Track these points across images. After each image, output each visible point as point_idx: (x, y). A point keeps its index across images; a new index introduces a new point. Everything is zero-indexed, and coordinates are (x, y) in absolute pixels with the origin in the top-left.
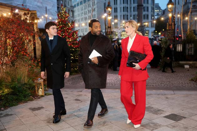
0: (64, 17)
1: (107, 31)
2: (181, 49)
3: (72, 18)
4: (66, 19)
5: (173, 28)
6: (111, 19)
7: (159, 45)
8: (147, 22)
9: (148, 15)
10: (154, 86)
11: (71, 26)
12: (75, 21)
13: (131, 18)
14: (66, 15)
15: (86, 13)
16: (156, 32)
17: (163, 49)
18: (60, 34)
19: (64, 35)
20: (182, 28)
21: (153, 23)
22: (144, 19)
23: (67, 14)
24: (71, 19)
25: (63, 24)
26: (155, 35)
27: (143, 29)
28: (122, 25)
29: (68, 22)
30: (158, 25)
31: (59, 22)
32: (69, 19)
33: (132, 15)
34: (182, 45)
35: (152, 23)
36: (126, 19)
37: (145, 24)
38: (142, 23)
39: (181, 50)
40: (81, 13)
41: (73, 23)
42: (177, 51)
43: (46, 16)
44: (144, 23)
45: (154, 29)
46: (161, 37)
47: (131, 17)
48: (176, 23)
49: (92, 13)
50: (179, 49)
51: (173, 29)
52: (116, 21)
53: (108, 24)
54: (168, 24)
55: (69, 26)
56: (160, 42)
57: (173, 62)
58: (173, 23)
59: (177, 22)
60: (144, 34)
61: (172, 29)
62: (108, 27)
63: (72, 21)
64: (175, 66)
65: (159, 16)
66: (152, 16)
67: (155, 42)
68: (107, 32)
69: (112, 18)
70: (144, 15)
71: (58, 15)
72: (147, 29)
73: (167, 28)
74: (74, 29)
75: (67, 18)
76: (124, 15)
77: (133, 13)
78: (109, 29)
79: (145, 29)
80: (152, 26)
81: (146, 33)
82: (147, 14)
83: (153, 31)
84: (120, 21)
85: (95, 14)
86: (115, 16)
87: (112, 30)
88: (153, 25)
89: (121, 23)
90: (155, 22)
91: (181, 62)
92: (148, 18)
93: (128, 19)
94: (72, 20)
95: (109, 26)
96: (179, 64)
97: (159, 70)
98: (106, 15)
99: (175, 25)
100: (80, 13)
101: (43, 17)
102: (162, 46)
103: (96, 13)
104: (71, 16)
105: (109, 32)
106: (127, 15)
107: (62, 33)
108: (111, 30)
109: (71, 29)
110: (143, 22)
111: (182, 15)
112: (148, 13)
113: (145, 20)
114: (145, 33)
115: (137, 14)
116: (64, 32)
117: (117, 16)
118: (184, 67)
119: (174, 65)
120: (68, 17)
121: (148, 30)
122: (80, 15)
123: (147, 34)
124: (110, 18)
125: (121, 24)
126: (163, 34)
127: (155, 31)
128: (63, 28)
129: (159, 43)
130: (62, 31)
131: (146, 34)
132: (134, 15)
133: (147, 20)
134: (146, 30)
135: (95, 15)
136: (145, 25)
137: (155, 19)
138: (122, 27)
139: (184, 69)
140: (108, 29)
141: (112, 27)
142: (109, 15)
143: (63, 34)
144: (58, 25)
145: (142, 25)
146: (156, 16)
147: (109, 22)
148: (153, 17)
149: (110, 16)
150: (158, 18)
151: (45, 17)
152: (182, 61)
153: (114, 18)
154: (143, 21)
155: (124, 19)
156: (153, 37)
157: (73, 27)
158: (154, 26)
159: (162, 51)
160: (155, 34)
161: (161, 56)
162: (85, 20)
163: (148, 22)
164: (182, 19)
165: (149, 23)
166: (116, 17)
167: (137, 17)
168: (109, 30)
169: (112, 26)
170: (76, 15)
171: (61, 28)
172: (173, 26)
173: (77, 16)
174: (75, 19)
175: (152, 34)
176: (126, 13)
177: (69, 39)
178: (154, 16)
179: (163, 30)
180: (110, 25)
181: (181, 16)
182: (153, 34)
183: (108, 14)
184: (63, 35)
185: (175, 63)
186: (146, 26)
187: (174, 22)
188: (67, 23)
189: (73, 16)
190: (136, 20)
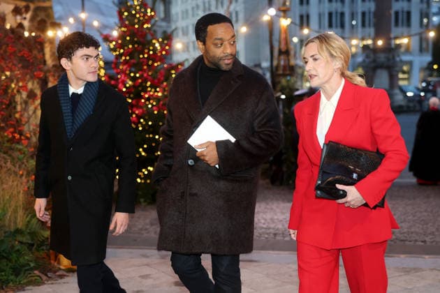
0: (139, 20)
1: (275, 63)
3: (164, 24)
4: (145, 26)
6: (288, 26)
8: (405, 34)
9: (409, 13)
10: (428, 243)
11: (163, 49)
12: (173, 32)
13: (354, 23)
14: (145, 13)
15: (207, 5)
16: (435, 67)
18: (126, 74)
19: (138, 78)
21: (427, 40)
22: (397, 24)
23: (149, 10)
24: (160, 27)
25: (136, 42)
26: (430, 79)
27: (394, 58)
29: (152, 35)
31: (122, 36)
32: (155, 28)
33: (357, 13)
36: (337, 27)
37: (398, 42)
38: (390, 39)
40: (193, 8)
41: (168, 38)
43: (83, 16)
44: (396, 38)
45: (428, 58)
47: (352, 20)
49: (228, 8)
52: (305, 32)
53: (280, 42)
55: (155, 50)
60: (397, 75)
62: (281, 52)
63: (165, 32)
66: (421, 14)
67: (434, 101)
68: (277, 67)
69: (292, 23)
70: (397, 13)
71: (120, 14)
72: (405, 58)
74: (171, 59)
75: (147, 22)
76: (330, 15)
77: (360, 7)
78: (282, 57)
79: (398, 59)
80: (421, 50)
81: (404, 72)
82: (406, 9)
83: (425, 65)
84: (319, 32)
85: (238, 9)
86: (301, 17)
87: (293, 62)
88: (424, 45)
90: (432, 34)
92: (408, 22)
93: (342, 26)
94: (165, 29)
95: (283, 50)
98: (272, 11)
100: (189, 8)
101: (71, 20)
103: (242, 6)
104: (162, 15)
105: (285, 67)
106: (342, 14)
107: (133, 69)
108: (289, 60)
109: (162, 59)
110: (392, 35)
112: (410, 7)
113: (401, 29)
114: (398, 72)
115: (373, 9)
116: (138, 66)
117: (308, 16)
120: (153, 21)
121: (410, 63)
122: (190, 12)
123: (406, 76)
124: (285, 22)
127: (431, 64)
128: (136, 54)
130: (134, 65)
131: (401, 76)
132: (364, 14)
133: (405, 29)
134: (401, 61)
135: (237, 13)
136: (399, 46)
137: (434, 26)
140: (279, 60)
141: (292, 53)
142: (282, 14)
143: (135, 74)
144: (121, 46)
145: (390, 44)
146: (435, 14)
147: (283, 36)
148: (425, 21)
149: (285, 17)
151: (77, 20)
153: (298, 21)
154: (395, 31)
155: (330, 25)
156: (424, 84)
157: (166, 51)
158: (427, 50)
160: (431, 76)
163: (409, 36)
165: (413, 38)
166: (304, 20)
167: (374, 20)
168: (282, 63)
169: (292, 47)
170: (177, 14)
171: (131, 54)
173: (180, 16)
174: (173, 27)
175: (422, 75)
176: (339, 4)
177: (156, 91)
178: (427, 16)
180: (287, 43)
182: (427, 72)
183: (279, 10)
184: (135, 76)
186: (402, 50)
188: (149, 37)
189: (167, 17)
190: (372, 31)
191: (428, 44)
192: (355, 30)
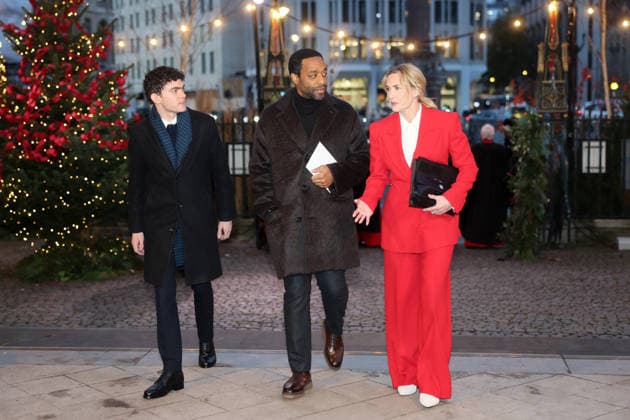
0: (61, 5)
1: (263, 73)
2: (604, 164)
3: (101, 10)
4: (70, 14)
5: (566, 67)
6: (283, 20)
7: (503, 143)
8: (451, 34)
9: (455, 5)
10: (479, 335)
11: (96, 49)
12: (115, 22)
13: (379, 15)
16: (492, 80)
17: (520, 160)
19: (58, 91)
20: (604, 65)
21: (480, 43)
22: (438, 19)
24: (97, 14)
25: (56, 38)
26: (484, 97)
27: (433, 67)
28: (337, 48)
30: (499, 49)
31: (34, 28)
32: (84, 17)
34: (607, 146)
35: (472, 42)
36: (354, 20)
37: (440, 44)
38: (429, 41)
39: (600, 168)
41: (106, 31)
42: (585, 170)
44: (436, 40)
45: (482, 68)
46: (512, 105)
47: (377, 12)
48: (579, 42)
50: (594, 162)
51: (563, 72)
52: (307, 29)
53: (270, 41)
54: (540, 46)
55: (84, 51)
56: (507, 128)
57: (566, 222)
58: (565, 45)
59: (584, 35)
60: (439, 91)
61: (560, 74)
62: (271, 57)
63: (103, 23)
64: (573, 238)
65: (506, 10)
66: (472, 5)
67: (488, 130)
68: (266, 79)
69: (289, 16)
70: (438, 3)
72: (449, 67)
73: (541, 68)
74: (113, 61)
76: (345, 4)
78: (273, 65)
79: (440, 69)
80: (472, 56)
81: (449, 87)
83: (478, 77)
84: (330, 32)
86: (304, 6)
88: (476, 50)
89: (331, 38)
90: (483, 36)
91: (600, 223)
92: (455, 20)
93: (362, 20)
94: (103, 17)
95: (275, 55)
96: (592, 229)
97: (500, 260)
99: (573, 51)
102: (516, 148)
105: (276, 79)
106: (361, 3)
107: (51, 78)
108: (283, 69)
109: (95, 63)
110: (432, 35)
111: (604, 10)
113: (443, 27)
114: (440, 87)
117: (313, 5)
118: (615, 246)
119: (569, 235)
120: (82, 7)
121: (457, 74)
123: (451, 92)
124: (278, 14)
125: (332, 43)
126: (522, 92)
127: (486, 76)
128: (56, 56)
129: (503, 136)
130: (52, 72)
131: (444, 92)
132: (391, 4)
133: (449, 27)
134: (444, 71)
136: (440, 50)
137: (489, 22)
138: (337, 54)
139: (616, 254)
140: (268, 68)
142: (273, 3)
143: (53, 84)
144: (32, 43)
145: (428, 48)
146: (490, 7)
147: (275, 33)
148: (477, 15)
150: (499, 15)
152: (606, 216)
153: (299, 15)
154: (434, 29)
155: (345, 19)
156: (477, 104)
157: (102, 52)
158: (481, 58)
159: (514, 172)
160: (486, 92)
161: (513, 194)
162: (164, 20)
163: (454, 38)
164: (604, 28)
165: (460, 40)
166: (308, 11)
167: (406, 13)
168: (273, 71)
171: (47, 55)
172: (565, 58)
174: (116, 15)
175: (474, 91)
177: (85, 111)
178: (481, 10)
179: (525, 73)
180: (280, 46)
181: (601, 13)
182: (481, 88)
184: (53, 87)
185: (576, 228)
186: (447, 55)
187: (572, 39)
188: (74, 31)
190: (403, 27)
191: (481, 48)
192: (380, 26)
